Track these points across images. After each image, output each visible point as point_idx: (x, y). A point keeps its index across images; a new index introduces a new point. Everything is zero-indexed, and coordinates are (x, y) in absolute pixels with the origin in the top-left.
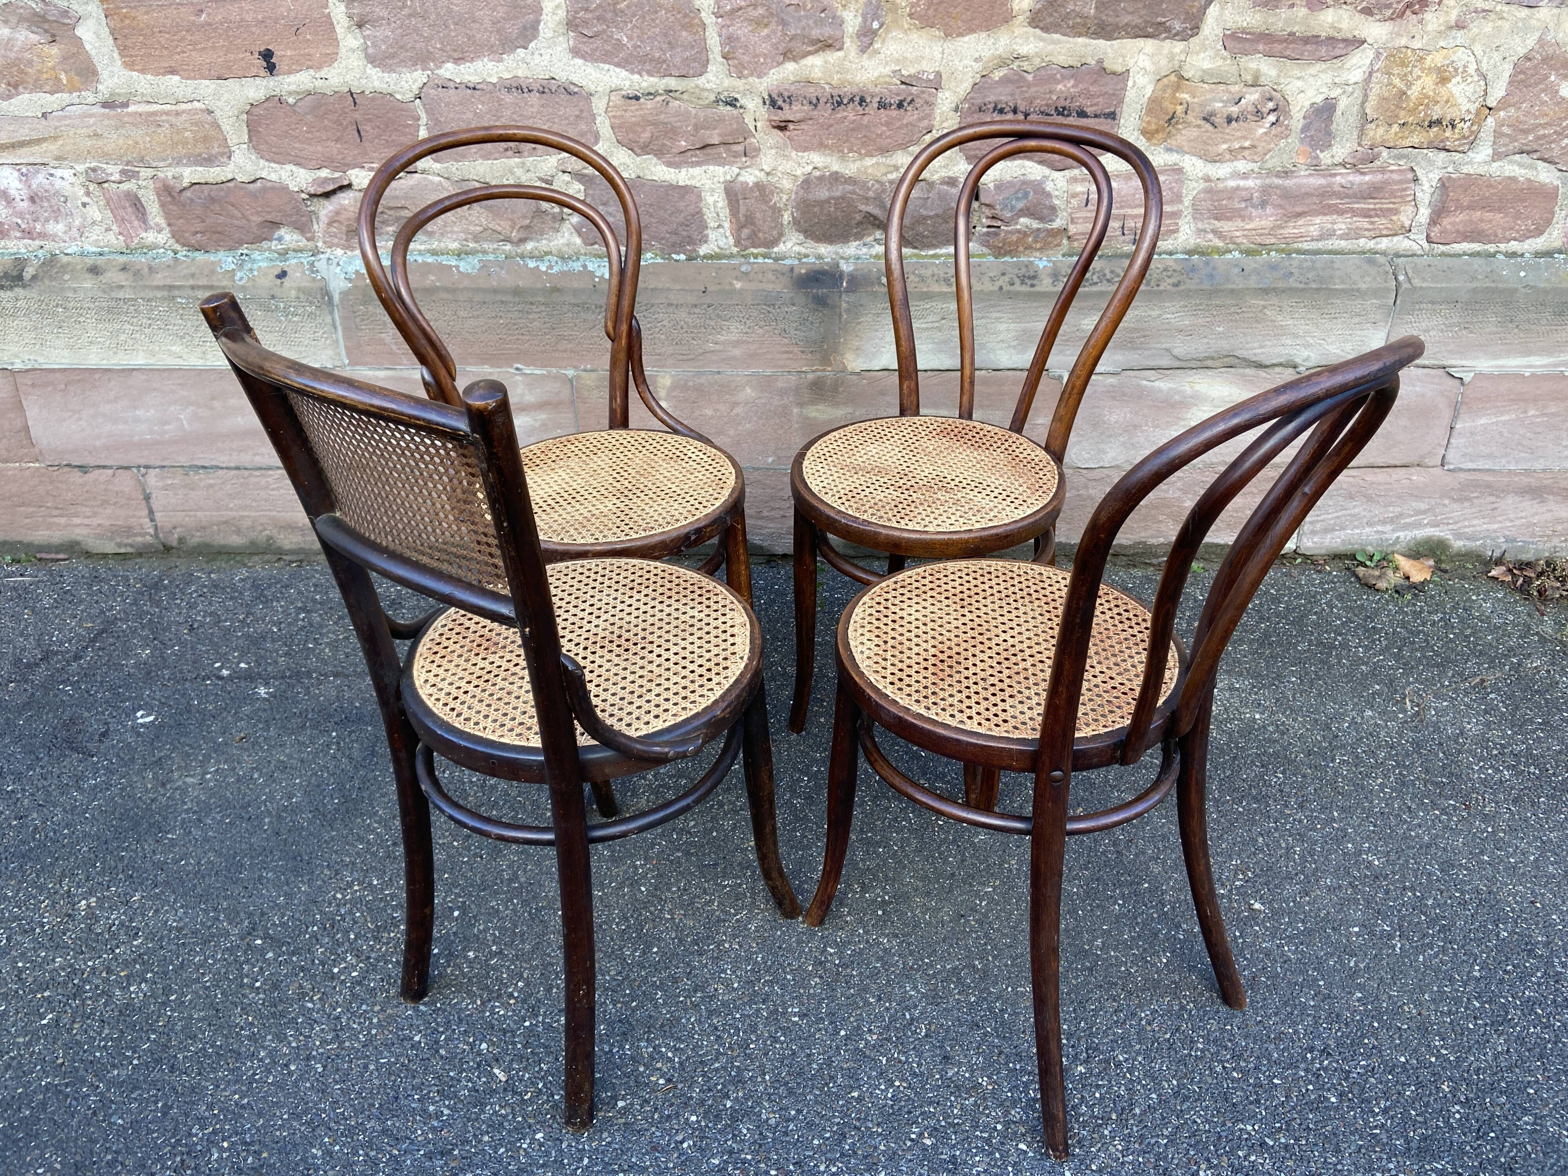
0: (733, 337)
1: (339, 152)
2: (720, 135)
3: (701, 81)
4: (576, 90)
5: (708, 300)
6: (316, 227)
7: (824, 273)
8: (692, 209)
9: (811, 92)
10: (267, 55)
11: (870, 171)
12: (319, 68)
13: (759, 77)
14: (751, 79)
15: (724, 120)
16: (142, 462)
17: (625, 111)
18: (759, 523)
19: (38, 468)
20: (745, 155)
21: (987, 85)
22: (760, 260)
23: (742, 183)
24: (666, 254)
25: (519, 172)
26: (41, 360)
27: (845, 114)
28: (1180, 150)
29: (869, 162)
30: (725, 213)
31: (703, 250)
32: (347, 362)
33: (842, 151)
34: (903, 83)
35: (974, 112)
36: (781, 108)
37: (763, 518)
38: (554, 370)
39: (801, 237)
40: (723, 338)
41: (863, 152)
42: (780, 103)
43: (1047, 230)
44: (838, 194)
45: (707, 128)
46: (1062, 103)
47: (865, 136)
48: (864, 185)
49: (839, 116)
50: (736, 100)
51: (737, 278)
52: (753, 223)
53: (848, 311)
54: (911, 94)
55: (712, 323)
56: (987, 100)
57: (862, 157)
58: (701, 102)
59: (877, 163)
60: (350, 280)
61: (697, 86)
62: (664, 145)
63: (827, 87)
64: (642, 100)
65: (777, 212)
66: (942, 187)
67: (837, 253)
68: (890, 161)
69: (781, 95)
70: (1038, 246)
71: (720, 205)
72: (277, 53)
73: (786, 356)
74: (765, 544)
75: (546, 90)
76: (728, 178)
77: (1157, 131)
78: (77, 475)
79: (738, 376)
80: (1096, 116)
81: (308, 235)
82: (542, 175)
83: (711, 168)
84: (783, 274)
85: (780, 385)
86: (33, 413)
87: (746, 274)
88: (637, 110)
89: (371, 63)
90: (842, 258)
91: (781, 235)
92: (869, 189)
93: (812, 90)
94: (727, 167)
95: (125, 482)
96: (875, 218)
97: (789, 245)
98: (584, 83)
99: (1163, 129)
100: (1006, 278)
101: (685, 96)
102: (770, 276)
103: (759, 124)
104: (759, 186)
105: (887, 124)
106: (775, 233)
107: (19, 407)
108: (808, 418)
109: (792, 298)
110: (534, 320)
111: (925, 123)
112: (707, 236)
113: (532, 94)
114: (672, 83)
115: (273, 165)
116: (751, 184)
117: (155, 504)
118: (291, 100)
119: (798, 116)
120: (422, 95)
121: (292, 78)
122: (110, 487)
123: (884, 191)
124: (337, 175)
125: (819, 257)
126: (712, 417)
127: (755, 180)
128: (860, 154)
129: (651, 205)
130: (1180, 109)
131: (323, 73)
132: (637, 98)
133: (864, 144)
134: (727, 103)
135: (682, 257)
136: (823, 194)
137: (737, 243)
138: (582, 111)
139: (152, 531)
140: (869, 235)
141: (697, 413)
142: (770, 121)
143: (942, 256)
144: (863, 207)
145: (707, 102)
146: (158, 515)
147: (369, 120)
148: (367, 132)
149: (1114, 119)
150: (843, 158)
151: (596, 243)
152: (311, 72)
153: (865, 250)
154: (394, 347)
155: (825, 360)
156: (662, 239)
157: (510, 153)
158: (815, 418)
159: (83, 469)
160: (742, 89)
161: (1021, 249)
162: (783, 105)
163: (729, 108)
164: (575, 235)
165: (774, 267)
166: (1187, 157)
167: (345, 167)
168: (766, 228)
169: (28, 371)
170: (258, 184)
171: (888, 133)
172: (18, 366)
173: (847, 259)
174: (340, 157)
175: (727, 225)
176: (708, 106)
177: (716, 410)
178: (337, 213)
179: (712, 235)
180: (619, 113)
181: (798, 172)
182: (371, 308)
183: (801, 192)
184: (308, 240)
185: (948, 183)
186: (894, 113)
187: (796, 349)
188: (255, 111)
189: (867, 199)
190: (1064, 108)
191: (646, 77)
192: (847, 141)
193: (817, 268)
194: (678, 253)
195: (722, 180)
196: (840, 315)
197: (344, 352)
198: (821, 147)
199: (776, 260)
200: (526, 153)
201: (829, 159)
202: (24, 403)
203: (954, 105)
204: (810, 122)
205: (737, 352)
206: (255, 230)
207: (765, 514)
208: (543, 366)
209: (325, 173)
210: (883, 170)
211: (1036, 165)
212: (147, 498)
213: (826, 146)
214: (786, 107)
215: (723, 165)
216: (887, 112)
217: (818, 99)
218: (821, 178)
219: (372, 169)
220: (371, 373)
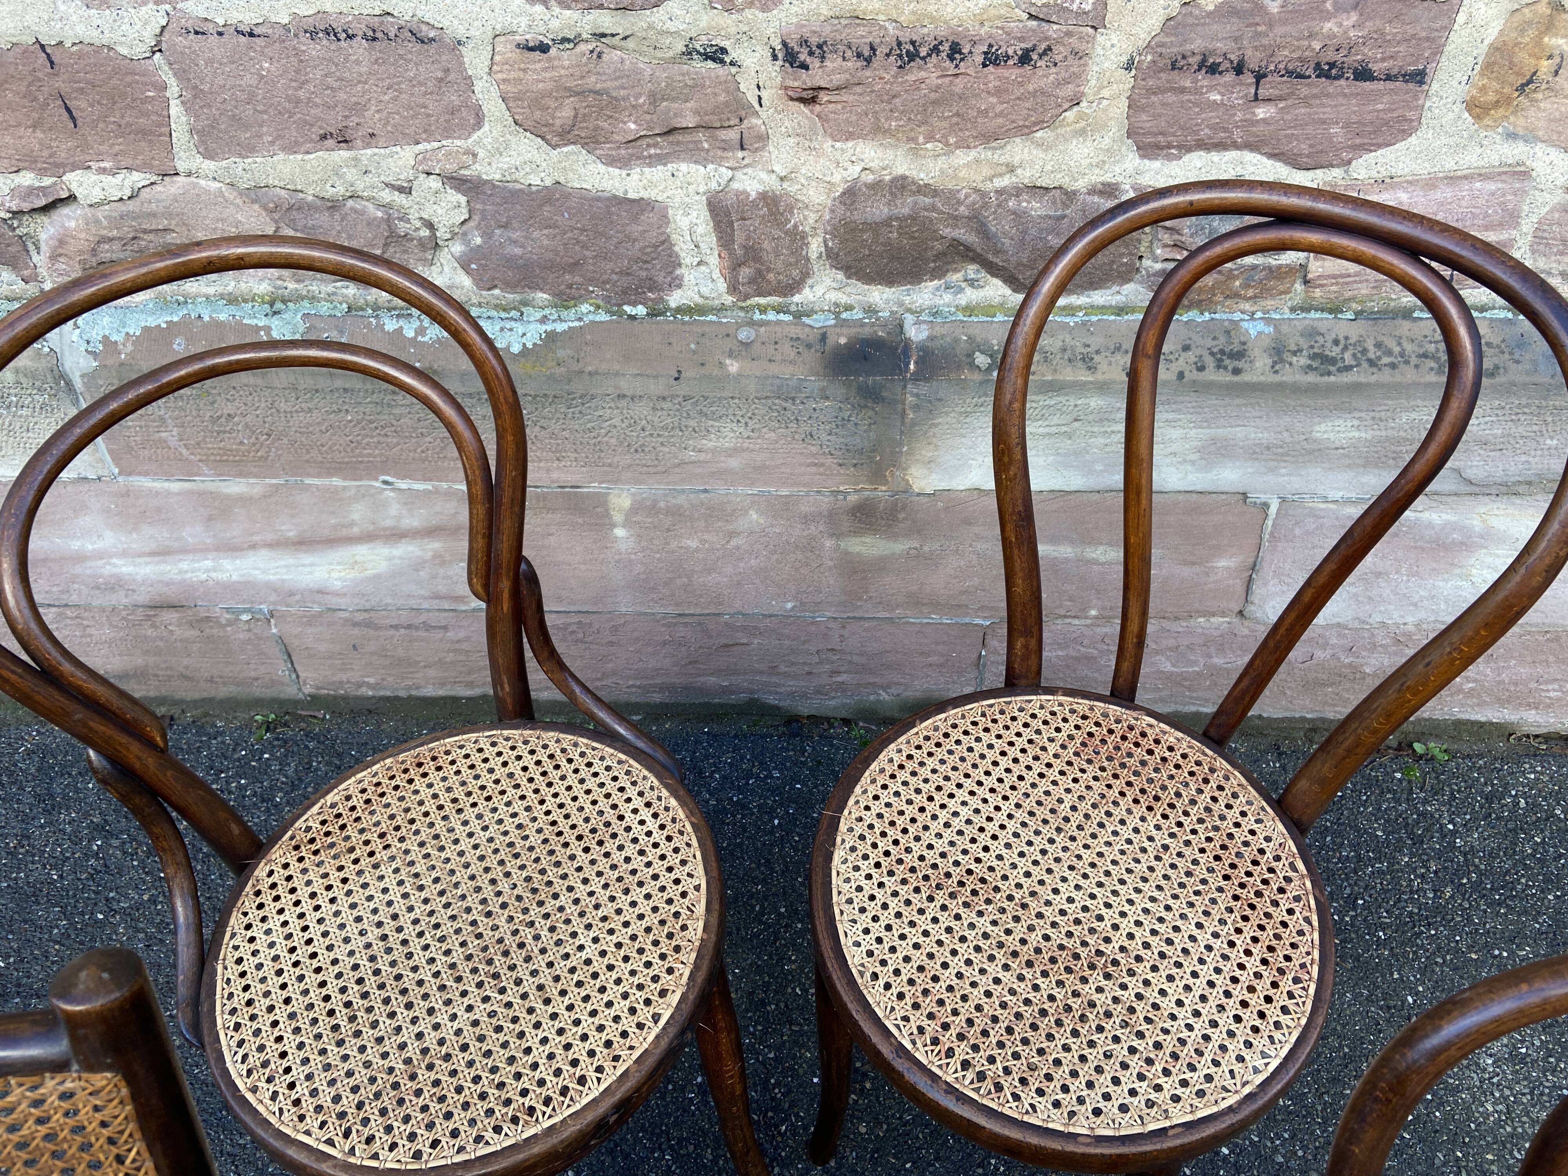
0: (727, 443)
1: (43, 146)
2: (697, 112)
3: (657, 16)
4: (432, 34)
5: (682, 389)
6: (36, 258)
7: (876, 344)
8: (652, 237)
9: (861, 36)
11: (963, 173)
13: (765, 9)
14: (748, 13)
15: (703, 86)
17: (524, 70)
18: (774, 679)
20: (742, 148)
21: (1190, 20)
22: (771, 316)
23: (738, 193)
24: (613, 304)
25: (351, 174)
27: (923, 74)
28: (1530, 137)
29: (962, 157)
30: (709, 241)
31: (675, 299)
32: (116, 471)
33: (914, 140)
34: (1031, 16)
35: (1162, 70)
36: (805, 67)
37: (779, 674)
38: (445, 485)
39: (840, 276)
40: (711, 444)
41: (952, 140)
42: (803, 57)
43: (1270, 268)
44: (906, 211)
45: (674, 100)
46: (1331, 56)
47: (957, 114)
48: (951, 196)
49: (911, 78)
50: (724, 51)
51: (731, 354)
52: (757, 259)
53: (916, 407)
54: (1047, 38)
55: (692, 423)
56: (1189, 47)
57: (949, 149)
58: (659, 54)
59: (977, 161)
60: (94, 354)
61: (651, 27)
62: (597, 128)
63: (890, 27)
64: (553, 51)
65: (798, 238)
66: (1089, 198)
67: (901, 304)
68: (1000, 157)
69: (804, 42)
70: (1250, 293)
71: (700, 230)
73: (813, 469)
74: (782, 704)
75: (379, 35)
76: (714, 185)
77: (1497, 104)
79: (738, 495)
80: (1389, 78)
81: (26, 273)
82: (390, 179)
83: (684, 167)
84: (809, 346)
85: (804, 508)
87: (747, 345)
88: (545, 69)
90: (909, 310)
91: (806, 275)
92: (960, 203)
93: (861, 31)
94: (711, 167)
96: (968, 248)
97: (819, 290)
98: (445, 23)
99: (1509, 100)
100: (1191, 356)
101: (630, 44)
102: (787, 349)
103: (764, 94)
104: (768, 199)
105: (998, 92)
106: (796, 273)
108: (847, 553)
109: (823, 389)
110: (401, 416)
111: (1069, 90)
112: (680, 278)
113: (354, 42)
114: (605, 21)
116: (753, 195)
119: (838, 79)
120: (164, 47)
123: (985, 206)
124: (48, 181)
125: (870, 310)
126: (697, 550)
127: (761, 189)
128: (947, 144)
129: (583, 230)
130: (1546, 66)
132: (543, 48)
133: (954, 129)
134: (707, 57)
135: (641, 310)
136: (879, 210)
137: (733, 289)
138: (447, 71)
140: (956, 270)
141: (674, 545)
142: (786, 88)
143: (1080, 308)
144: (947, 232)
145: (671, 54)
147: (82, 91)
148: (82, 110)
149: (1421, 83)
150: (916, 152)
151: (495, 287)
153: (948, 297)
154: (185, 452)
155: (877, 476)
156: (608, 282)
157: (330, 142)
158: (859, 554)
160: (733, 30)
161: (1219, 298)
162: (809, 60)
163: (710, 64)
164: (460, 271)
165: (794, 331)
166: (1539, 149)
167: (58, 168)
168: (780, 266)
171: (999, 108)
173: (917, 313)
174: (45, 153)
175: (713, 260)
176: (673, 61)
177: (703, 541)
178: (61, 242)
179: (689, 276)
180: (513, 75)
181: (837, 178)
183: (841, 210)
184: (27, 281)
185: (1101, 193)
186: (1012, 73)
187: (829, 461)
189: (956, 218)
190: (1332, 65)
191: (557, 10)
192: (924, 123)
193: (867, 332)
194: (634, 304)
195: (702, 189)
196: (904, 414)
197: (108, 458)
198: (878, 131)
199: (798, 315)
200: (359, 142)
201: (890, 154)
203: (1124, 59)
204: (859, 89)
205: (734, 463)
207: (783, 668)
208: (425, 479)
209: (27, 179)
210: (986, 171)
211: (1265, 160)
213: (887, 132)
214: (814, 63)
215: (704, 162)
216: (1000, 71)
217: (873, 49)
218: (876, 186)
219: (103, 171)
220: (157, 485)
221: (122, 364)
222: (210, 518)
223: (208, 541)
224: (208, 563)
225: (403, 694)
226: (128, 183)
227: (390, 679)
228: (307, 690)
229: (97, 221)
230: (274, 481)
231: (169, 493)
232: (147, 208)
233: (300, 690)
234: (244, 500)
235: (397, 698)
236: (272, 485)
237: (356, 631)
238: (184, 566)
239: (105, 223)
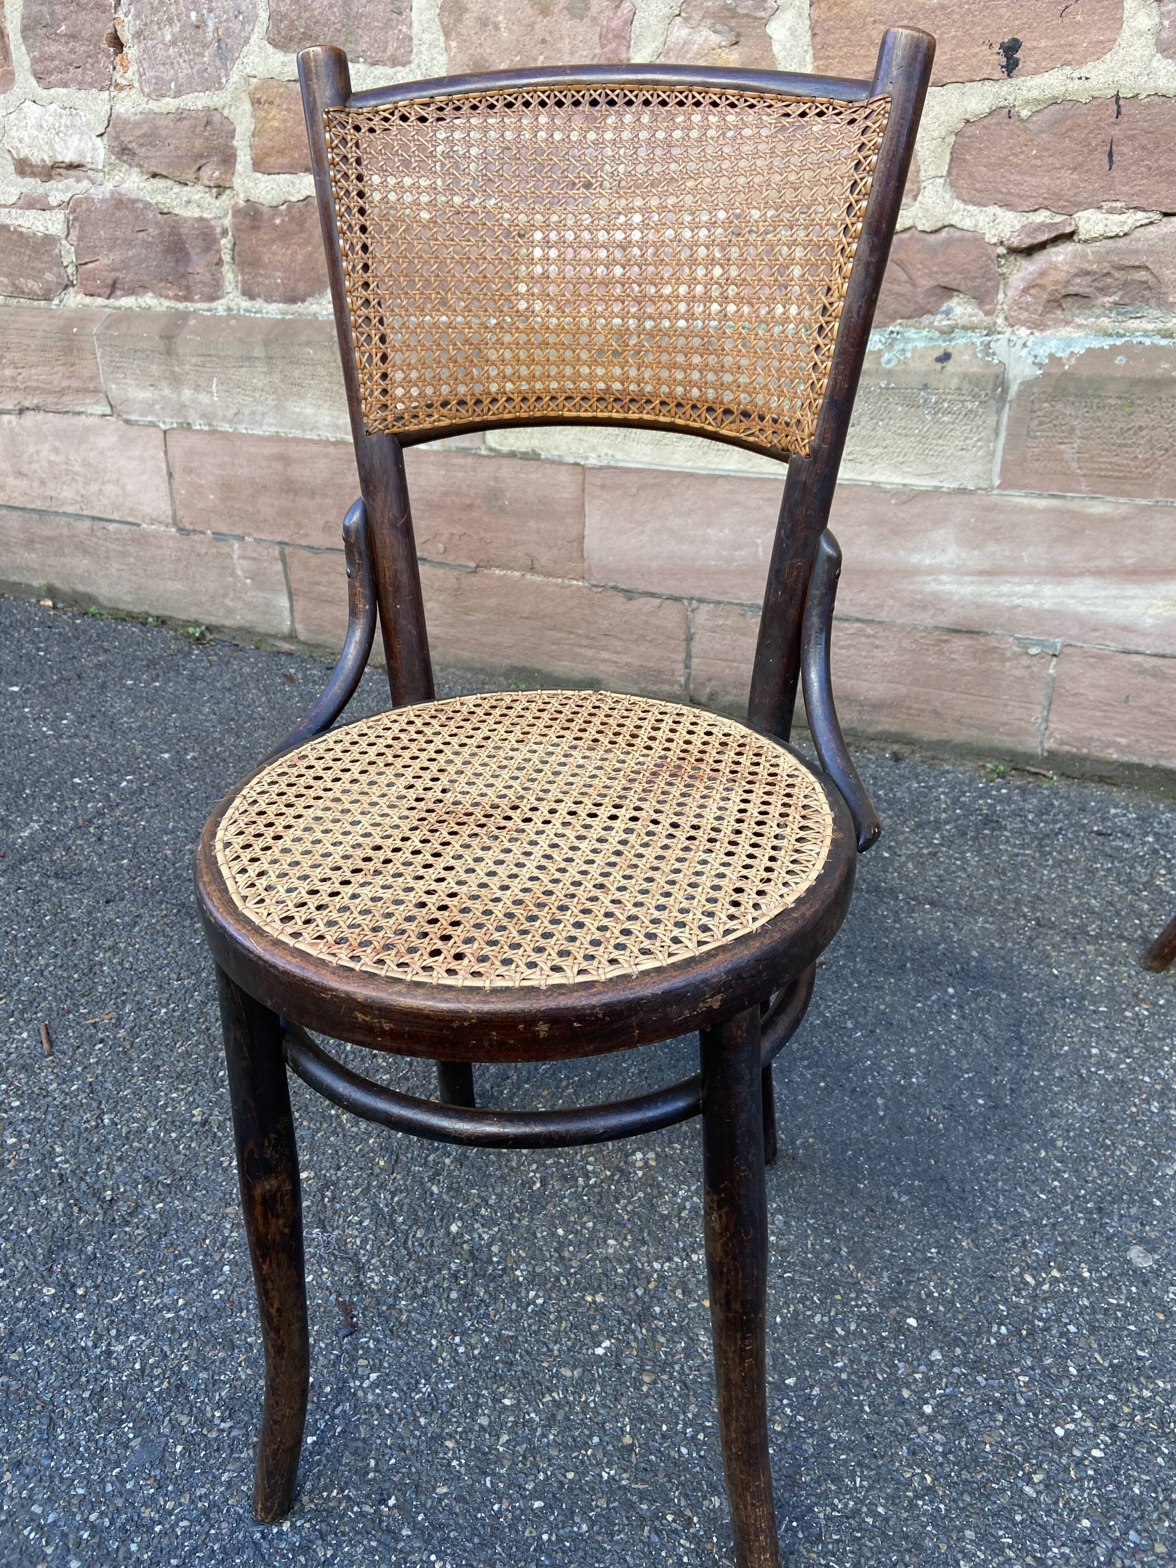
1: (1074, 185)
6: (1001, 295)
10: (1011, 49)
12: (1081, 63)
16: (697, 593)
19: (579, 588)
26: (619, 456)
32: (997, 482)
60: (1040, 366)
72: (1026, 44)
78: (618, 602)
81: (987, 307)
86: (594, 520)
89: (1162, 51)
95: (671, 616)
107: (580, 512)
115: (970, 207)
117: (696, 647)
118: (1025, 113)
121: (1037, 80)
122: (653, 620)
124: (1059, 219)
131: (1083, 72)
139: (682, 680)
146: (695, 661)
147: (1133, 138)
148: (1123, 155)
152: (1068, 70)
154: (1074, 465)
159: (629, 594)
167: (1071, 207)
169: (601, 468)
170: (943, 234)
172: (593, 461)
174: (1071, 193)
178: (1043, 274)
182: (1059, 406)
184: (987, 313)
188: (970, 130)
197: (997, 468)
202: (587, 508)
206: (920, 299)
209: (1042, 217)
212: (689, 639)
219: (1111, 211)
220: (1026, 501)
221: (1064, 373)
222: (1058, 540)
223: (1043, 563)
224: (1030, 588)
225: (1149, 762)
226: (1130, 221)
227: (1145, 742)
228: (1050, 744)
229: (1084, 256)
230: (1144, 502)
231: (1032, 510)
232: (1135, 245)
233: (1041, 742)
234: (1103, 520)
235: (1140, 767)
236: (1138, 507)
237: (1140, 680)
238: (1005, 589)
239: (1091, 257)
